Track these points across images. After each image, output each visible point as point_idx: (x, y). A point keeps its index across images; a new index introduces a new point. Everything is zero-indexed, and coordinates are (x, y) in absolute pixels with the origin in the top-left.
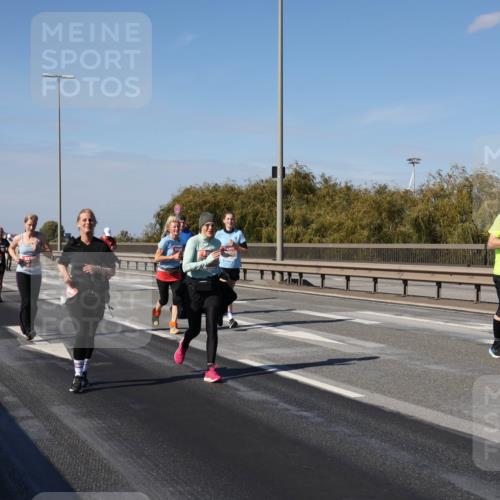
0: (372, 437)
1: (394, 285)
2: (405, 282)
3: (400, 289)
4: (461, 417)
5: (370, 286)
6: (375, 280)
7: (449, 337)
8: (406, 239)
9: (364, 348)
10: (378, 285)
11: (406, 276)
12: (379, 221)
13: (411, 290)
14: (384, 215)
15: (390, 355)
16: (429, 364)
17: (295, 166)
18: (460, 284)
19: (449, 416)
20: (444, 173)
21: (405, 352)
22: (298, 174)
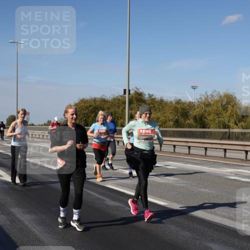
0: (171, 224)
1: (184, 149)
2: (189, 147)
3: (186, 151)
4: (215, 215)
5: (172, 149)
6: (174, 146)
7: (211, 175)
8: (190, 126)
9: (168, 180)
10: (176, 149)
11: (190, 144)
12: (177, 117)
13: (192, 151)
14: (179, 114)
15: (181, 184)
16: (201, 188)
17: (135, 89)
18: (216, 149)
19: (210, 214)
20: (209, 94)
21: (189, 182)
22: (136, 93)
